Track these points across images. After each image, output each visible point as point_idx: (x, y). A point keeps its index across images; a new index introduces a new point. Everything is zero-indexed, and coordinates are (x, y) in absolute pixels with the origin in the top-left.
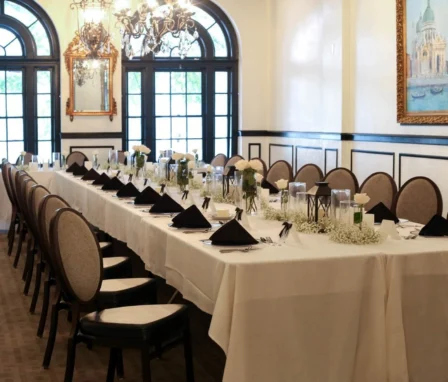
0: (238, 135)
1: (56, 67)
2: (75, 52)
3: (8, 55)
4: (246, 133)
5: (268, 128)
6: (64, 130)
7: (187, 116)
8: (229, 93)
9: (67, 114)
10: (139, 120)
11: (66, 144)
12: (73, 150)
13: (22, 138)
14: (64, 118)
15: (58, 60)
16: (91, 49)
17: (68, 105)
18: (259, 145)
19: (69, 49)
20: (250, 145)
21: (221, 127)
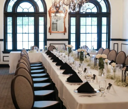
0: (110, 40)
1: (46, 16)
2: (52, 11)
3: (29, 12)
4: (113, 40)
5: (121, 38)
6: (48, 38)
7: (92, 33)
8: (107, 25)
9: (49, 32)
10: (75, 35)
11: (48, 43)
12: (51, 45)
13: (34, 40)
14: (48, 34)
15: (46, 13)
16: (56, 9)
17: (49, 29)
18: (118, 44)
19: (50, 10)
20: (114, 44)
21: (104, 37)
